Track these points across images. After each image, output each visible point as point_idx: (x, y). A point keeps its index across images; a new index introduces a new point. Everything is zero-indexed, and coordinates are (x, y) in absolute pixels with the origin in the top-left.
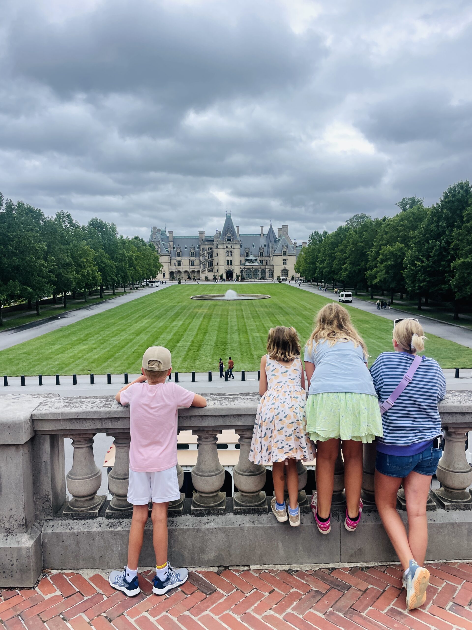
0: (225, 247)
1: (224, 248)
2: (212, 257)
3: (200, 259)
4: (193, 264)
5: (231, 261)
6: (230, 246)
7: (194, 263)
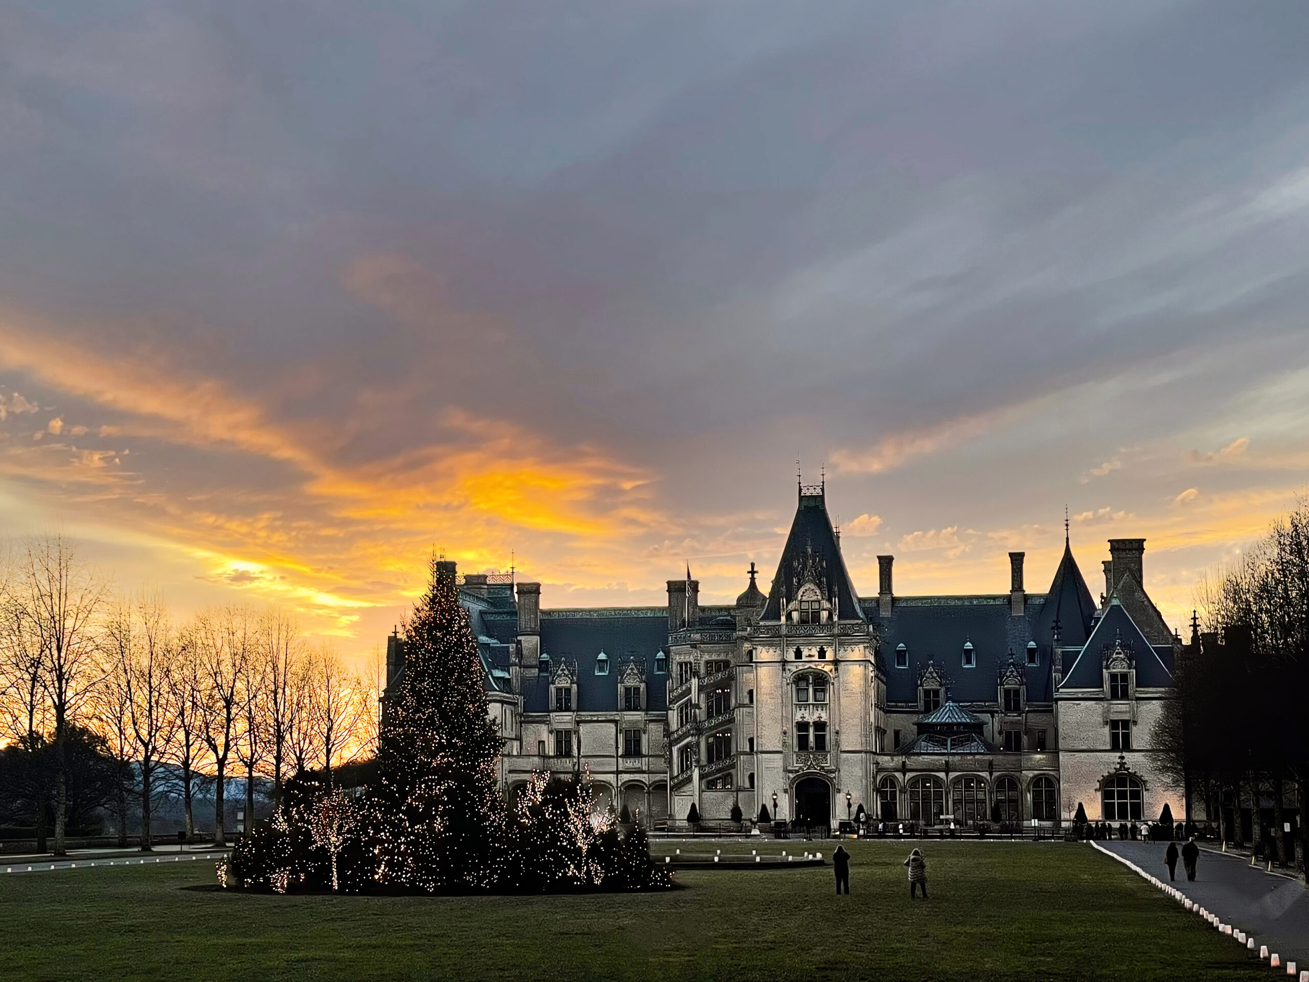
0: (791, 656)
1: (784, 662)
2: (727, 707)
3: (666, 722)
4: (633, 749)
5: (820, 726)
6: (815, 651)
7: (638, 742)
